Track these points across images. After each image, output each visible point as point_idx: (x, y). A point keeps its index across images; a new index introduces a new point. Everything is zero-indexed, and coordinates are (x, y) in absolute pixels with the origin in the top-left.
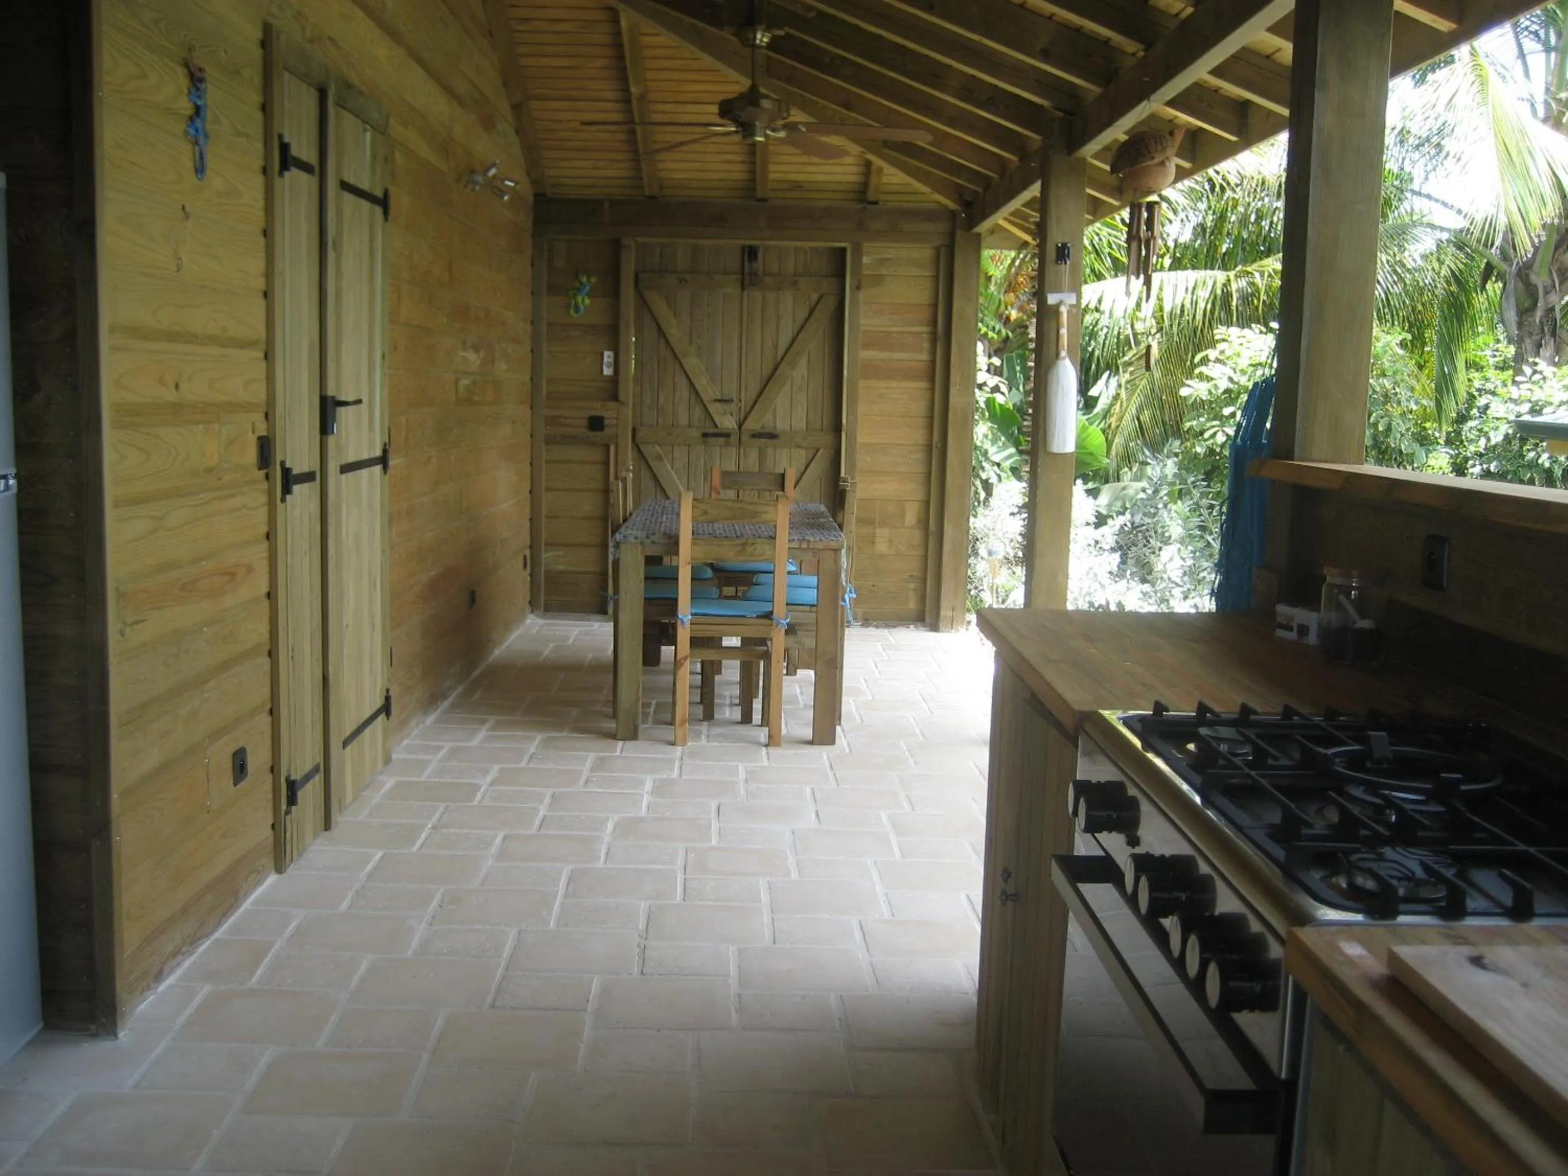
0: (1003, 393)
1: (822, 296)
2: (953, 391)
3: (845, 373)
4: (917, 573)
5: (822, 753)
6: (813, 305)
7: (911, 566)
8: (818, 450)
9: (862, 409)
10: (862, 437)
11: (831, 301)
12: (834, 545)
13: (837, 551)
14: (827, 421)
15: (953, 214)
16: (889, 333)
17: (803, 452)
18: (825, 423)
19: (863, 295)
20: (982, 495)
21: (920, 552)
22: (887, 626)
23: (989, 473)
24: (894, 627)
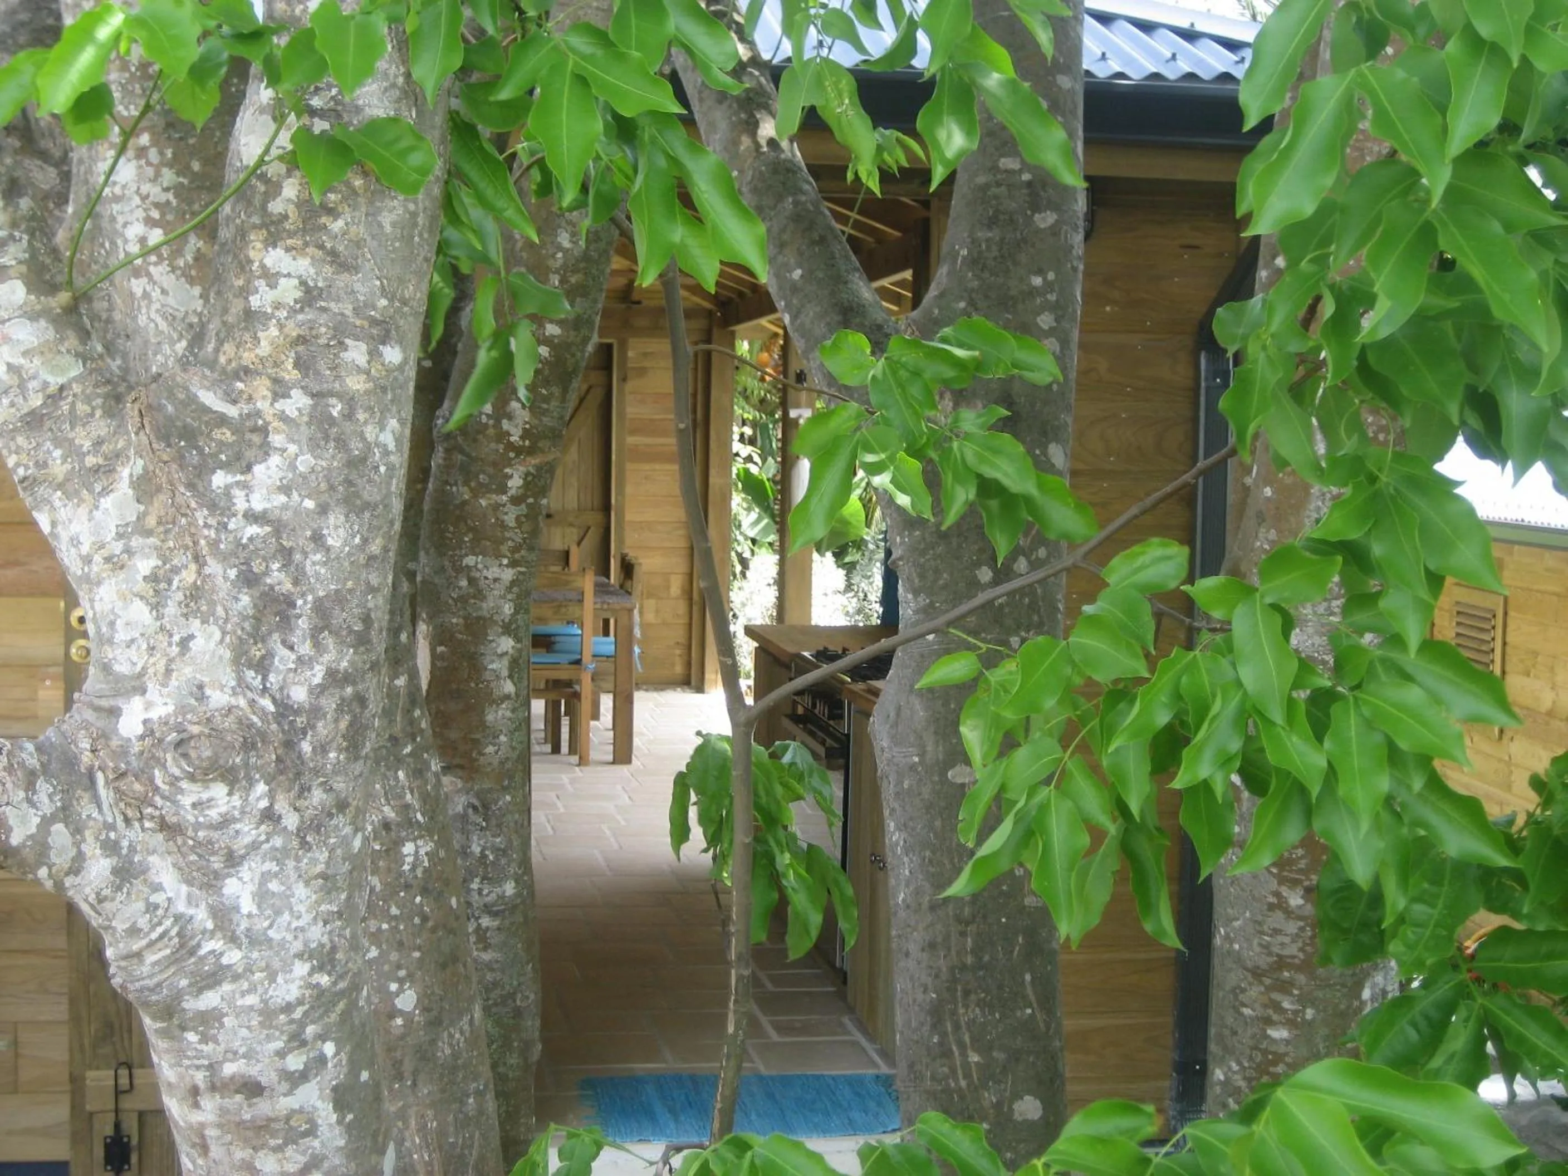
0: (756, 464)
1: (590, 388)
2: (713, 472)
3: (614, 457)
4: (683, 640)
5: (623, 770)
6: (583, 394)
7: (679, 634)
8: (589, 528)
9: (629, 489)
10: (630, 516)
11: (598, 394)
12: (628, 606)
13: (630, 611)
14: (597, 502)
15: (710, 313)
16: (652, 420)
17: (575, 530)
18: (595, 503)
19: (629, 386)
20: (738, 568)
21: (685, 620)
22: (656, 690)
23: (744, 548)
24: (662, 690)
